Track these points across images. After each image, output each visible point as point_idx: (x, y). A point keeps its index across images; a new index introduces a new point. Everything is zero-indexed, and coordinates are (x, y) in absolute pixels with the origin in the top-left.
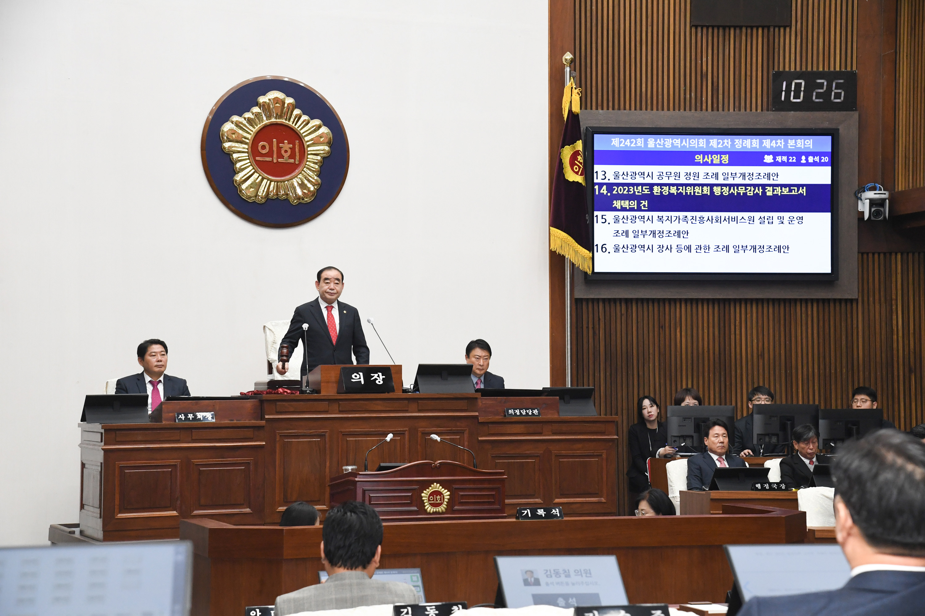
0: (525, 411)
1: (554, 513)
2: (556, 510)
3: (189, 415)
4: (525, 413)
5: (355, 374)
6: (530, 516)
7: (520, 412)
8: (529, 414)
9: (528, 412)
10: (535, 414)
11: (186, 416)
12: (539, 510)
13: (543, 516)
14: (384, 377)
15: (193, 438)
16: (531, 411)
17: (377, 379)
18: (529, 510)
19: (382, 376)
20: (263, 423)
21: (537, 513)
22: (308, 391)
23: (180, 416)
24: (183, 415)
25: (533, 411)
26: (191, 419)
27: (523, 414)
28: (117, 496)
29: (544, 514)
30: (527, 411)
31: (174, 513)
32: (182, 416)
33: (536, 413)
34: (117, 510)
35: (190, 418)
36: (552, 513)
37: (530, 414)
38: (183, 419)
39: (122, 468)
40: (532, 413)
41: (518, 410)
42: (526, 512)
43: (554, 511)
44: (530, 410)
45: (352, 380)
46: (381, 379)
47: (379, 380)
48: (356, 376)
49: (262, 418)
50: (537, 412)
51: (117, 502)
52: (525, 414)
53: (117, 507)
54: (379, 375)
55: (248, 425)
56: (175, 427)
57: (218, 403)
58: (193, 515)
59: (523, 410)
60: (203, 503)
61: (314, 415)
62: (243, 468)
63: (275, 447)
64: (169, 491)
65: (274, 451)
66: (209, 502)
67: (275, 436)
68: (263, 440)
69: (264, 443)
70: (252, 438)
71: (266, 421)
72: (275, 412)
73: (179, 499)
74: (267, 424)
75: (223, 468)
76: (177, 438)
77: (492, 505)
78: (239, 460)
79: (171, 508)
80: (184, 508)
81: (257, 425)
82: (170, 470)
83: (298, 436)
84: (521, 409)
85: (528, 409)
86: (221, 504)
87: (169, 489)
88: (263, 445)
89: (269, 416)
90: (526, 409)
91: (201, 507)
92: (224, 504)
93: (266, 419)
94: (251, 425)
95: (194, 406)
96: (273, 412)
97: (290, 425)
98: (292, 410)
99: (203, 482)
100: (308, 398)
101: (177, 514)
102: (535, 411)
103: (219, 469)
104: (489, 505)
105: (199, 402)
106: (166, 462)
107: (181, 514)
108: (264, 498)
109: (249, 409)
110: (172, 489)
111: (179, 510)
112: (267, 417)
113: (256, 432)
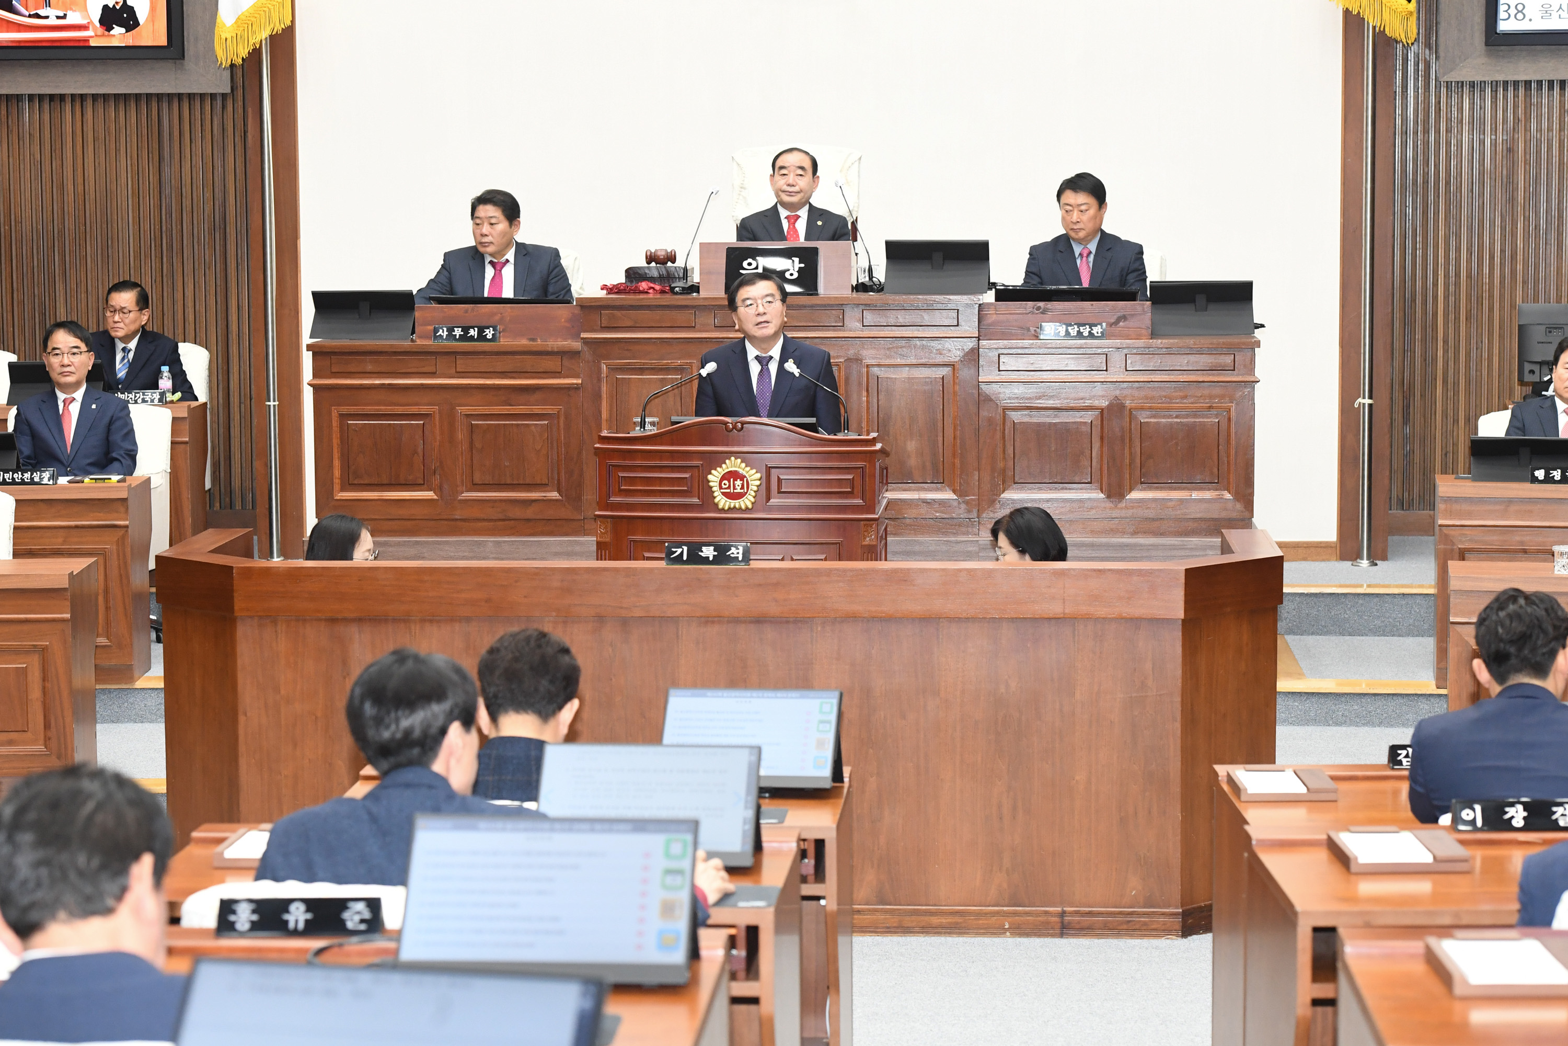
0: (1077, 329)
3: (456, 329)
4: (1075, 332)
5: (750, 260)
6: (685, 558)
7: (1067, 331)
8: (1084, 334)
9: (1082, 331)
10: (1096, 334)
11: (450, 330)
12: (704, 548)
13: (711, 559)
14: (802, 265)
15: (458, 370)
16: (1088, 329)
17: (789, 270)
19: (800, 263)
20: (577, 345)
21: (700, 553)
22: (677, 289)
23: (441, 331)
24: (445, 329)
25: (1092, 330)
26: (457, 337)
27: (1072, 335)
28: (337, 463)
29: (714, 556)
30: (1081, 328)
31: (430, 495)
32: (443, 332)
34: (337, 487)
35: (456, 335)
36: (728, 554)
37: (1086, 334)
38: (445, 337)
39: (343, 417)
40: (1090, 332)
41: (1064, 326)
42: (679, 550)
44: (1088, 327)
45: (741, 271)
46: (797, 269)
47: (792, 272)
48: (750, 264)
49: (576, 336)
50: (1100, 330)
51: (337, 473)
52: (1075, 334)
53: (337, 481)
54: (793, 261)
55: (550, 350)
56: (426, 350)
57: (509, 310)
58: (460, 500)
59: (1073, 327)
60: (477, 479)
61: (668, 333)
62: (546, 422)
63: (600, 388)
64: (422, 458)
65: (598, 396)
66: (488, 479)
67: (600, 369)
68: (577, 377)
69: (580, 381)
70: (560, 373)
71: (584, 343)
72: (599, 328)
73: (437, 472)
74: (586, 349)
75: (511, 422)
76: (432, 369)
77: (846, 498)
78: (537, 409)
79: (425, 486)
80: (446, 486)
81: (566, 349)
82: (422, 422)
83: (641, 371)
84: (1071, 325)
85: (1084, 325)
86: (508, 482)
87: (421, 454)
88: (577, 384)
89: (588, 333)
90: (1079, 325)
91: (476, 487)
92: (514, 483)
93: (583, 339)
94: (556, 350)
95: (467, 314)
96: (595, 328)
97: (627, 350)
98: (629, 324)
99: (478, 445)
100: (658, 304)
101: (435, 497)
102: (1097, 328)
103: (504, 424)
104: (841, 498)
105: (478, 307)
106: (414, 410)
107: (441, 497)
108: (581, 475)
109: (563, 320)
110: (425, 453)
111: (439, 490)
112: (583, 335)
113: (566, 362)
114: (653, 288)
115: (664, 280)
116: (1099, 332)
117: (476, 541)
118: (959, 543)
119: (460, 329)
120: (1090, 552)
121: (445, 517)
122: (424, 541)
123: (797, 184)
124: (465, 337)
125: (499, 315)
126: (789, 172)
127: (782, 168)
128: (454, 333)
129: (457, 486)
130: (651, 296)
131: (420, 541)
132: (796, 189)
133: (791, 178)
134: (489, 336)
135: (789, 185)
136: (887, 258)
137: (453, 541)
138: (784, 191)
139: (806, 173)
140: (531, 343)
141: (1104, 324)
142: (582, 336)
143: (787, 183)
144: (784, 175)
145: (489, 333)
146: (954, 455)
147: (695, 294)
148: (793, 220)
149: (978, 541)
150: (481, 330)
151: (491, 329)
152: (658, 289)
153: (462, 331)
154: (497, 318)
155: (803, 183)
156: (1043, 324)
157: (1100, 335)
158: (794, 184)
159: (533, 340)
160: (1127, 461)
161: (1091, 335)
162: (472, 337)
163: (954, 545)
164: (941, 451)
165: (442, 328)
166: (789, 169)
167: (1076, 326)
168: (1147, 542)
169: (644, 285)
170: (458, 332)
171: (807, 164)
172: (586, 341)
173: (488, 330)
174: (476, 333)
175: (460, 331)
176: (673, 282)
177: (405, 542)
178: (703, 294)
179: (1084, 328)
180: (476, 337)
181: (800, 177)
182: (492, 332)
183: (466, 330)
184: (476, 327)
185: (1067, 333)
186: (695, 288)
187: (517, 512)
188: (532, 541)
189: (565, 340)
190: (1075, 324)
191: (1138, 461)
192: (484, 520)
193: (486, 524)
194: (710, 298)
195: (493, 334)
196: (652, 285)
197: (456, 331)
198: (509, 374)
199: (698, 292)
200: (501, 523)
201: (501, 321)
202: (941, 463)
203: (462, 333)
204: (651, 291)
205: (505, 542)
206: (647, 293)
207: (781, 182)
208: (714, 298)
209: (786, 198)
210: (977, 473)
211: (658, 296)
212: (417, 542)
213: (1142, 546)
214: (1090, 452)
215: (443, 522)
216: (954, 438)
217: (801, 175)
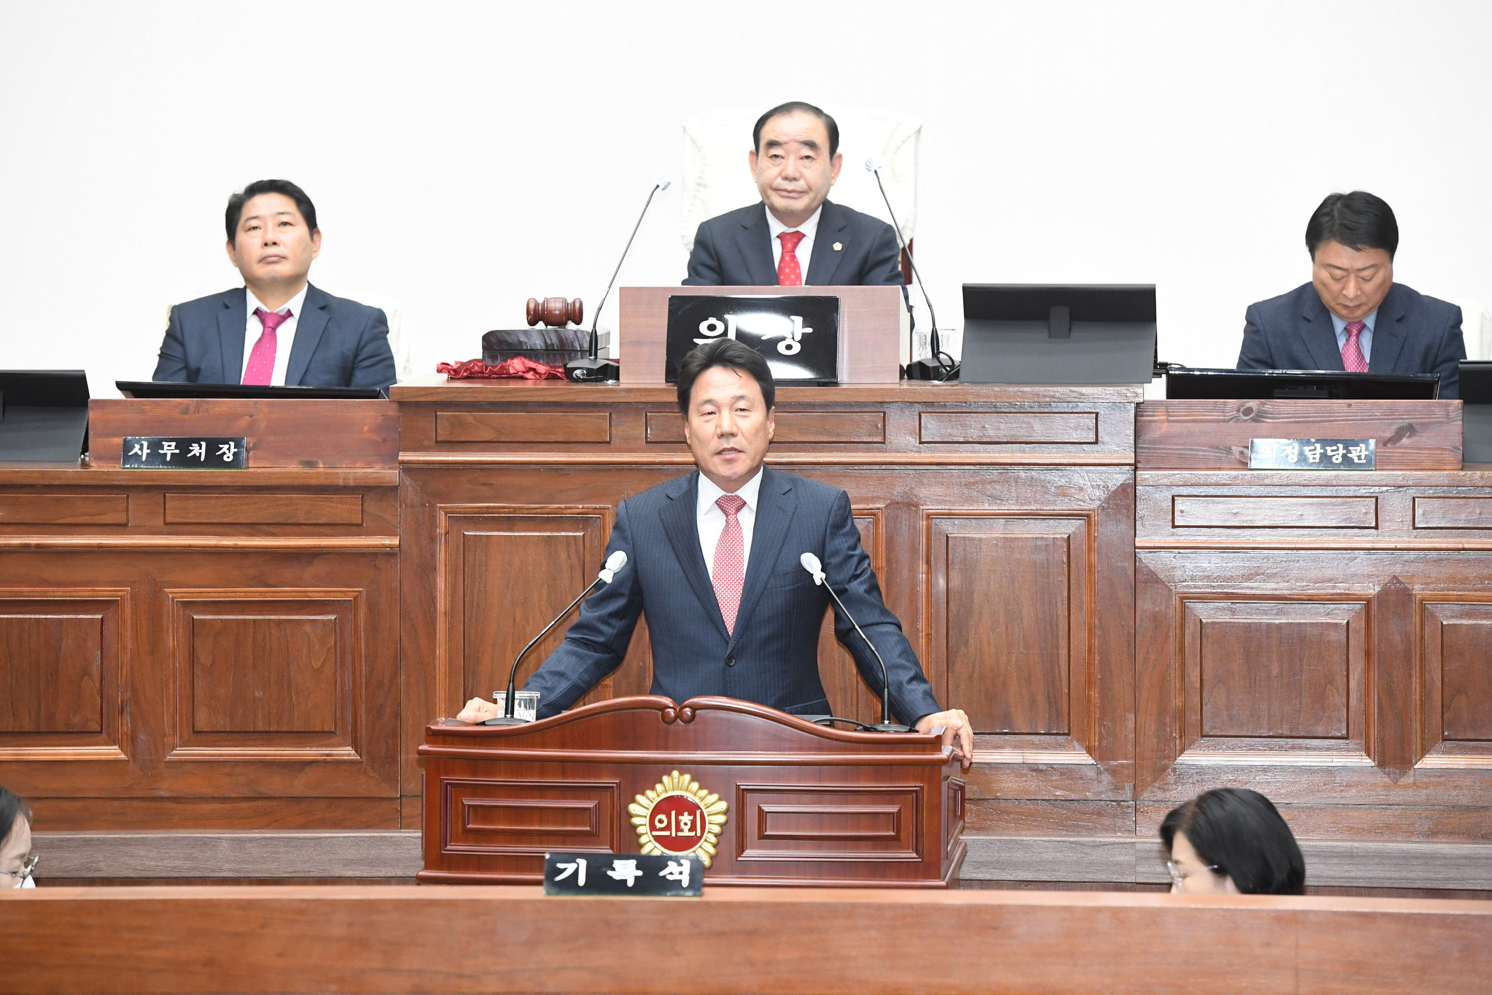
0: (1320, 450)
1: (671, 873)
2: (680, 865)
3: (165, 444)
4: (1318, 456)
5: (712, 320)
6: (582, 881)
7: (1301, 453)
8: (1334, 460)
9: (1329, 453)
10: (1356, 461)
11: (155, 446)
12: (617, 863)
13: (630, 883)
14: (809, 330)
15: (169, 520)
16: (1341, 451)
17: (784, 339)
18: (583, 863)
19: (804, 326)
20: (391, 475)
21: (610, 873)
22: (578, 372)
23: (137, 446)
24: (145, 444)
25: (1350, 452)
26: (168, 458)
27: (1311, 461)
29: (637, 878)
30: (1329, 449)
31: (112, 752)
32: (141, 449)
33: (1359, 457)
35: (166, 454)
36: (662, 874)
38: (144, 458)
40: (1344, 456)
41: (1296, 445)
42: (570, 868)
43: (672, 866)
44: (1341, 446)
46: (798, 337)
47: (789, 341)
48: (712, 328)
50: (1364, 453)
52: (1317, 460)
54: (792, 321)
55: (341, 482)
56: (108, 483)
57: (266, 409)
58: (170, 762)
59: (1312, 448)
60: (203, 720)
61: (561, 454)
62: (333, 617)
63: (433, 555)
64: (98, 684)
65: (428, 569)
66: (222, 722)
67: (433, 518)
68: (390, 533)
69: (396, 541)
70: (360, 525)
71: (404, 470)
72: (433, 443)
73: (128, 709)
74: (408, 481)
75: (267, 617)
76: (120, 518)
77: (886, 848)
78: (316, 593)
79: (104, 735)
80: (142, 736)
81: (371, 482)
82: (100, 617)
83: (510, 522)
84: (1308, 443)
85: (1334, 442)
86: (261, 727)
87: (97, 677)
88: (391, 547)
89: (413, 453)
90: (1325, 442)
91: (199, 736)
92: (271, 730)
93: (402, 463)
94: (351, 483)
95: (186, 417)
96: (426, 443)
97: (484, 484)
98: (487, 435)
99: (204, 658)
100: (541, 399)
101: (123, 756)
102: (1358, 449)
103: (254, 621)
104: (875, 848)
105: (208, 402)
106: (83, 593)
107: (133, 755)
108: (397, 715)
109: (366, 428)
110: (105, 675)
111: (130, 743)
112: (404, 456)
113: (372, 507)
114: (534, 370)
115: (554, 355)
116: (1363, 457)
117: (198, 839)
118: (1098, 846)
119: (173, 444)
120: (1346, 867)
121: (140, 793)
122: (98, 839)
123: (802, 176)
124: (182, 459)
125: (247, 418)
126: (787, 152)
127: (772, 144)
128: (161, 452)
129: (165, 736)
130: (529, 385)
131: (91, 840)
132: (801, 185)
133: (791, 166)
134: (228, 458)
135: (786, 178)
136: (966, 317)
137: (154, 839)
138: (776, 190)
139: (818, 155)
140: (307, 470)
141: (1372, 442)
142: (400, 458)
143: (784, 174)
144: (776, 156)
145: (228, 452)
146: (1089, 683)
147: (610, 382)
148: (793, 240)
149: (1134, 843)
150: (213, 445)
151: (232, 444)
152: (543, 372)
153: (176, 448)
154: (243, 423)
155: (812, 172)
156: (1255, 440)
157: (1364, 461)
158: (797, 175)
159: (310, 464)
160: (1416, 697)
161: (1347, 462)
162: (196, 458)
163: (1089, 851)
164: (1064, 673)
165: (139, 442)
166: (786, 146)
167: (1318, 446)
168: (1456, 852)
169: (517, 365)
170: (169, 449)
171: (820, 136)
172: (408, 468)
173: (227, 446)
174: (203, 451)
175: (173, 447)
176: (571, 360)
177: (62, 840)
178: (627, 380)
179: (1335, 448)
180: (202, 459)
181: (806, 161)
182: (233, 450)
183: (184, 445)
184: (203, 440)
185: (1302, 458)
186: (610, 371)
187: (276, 784)
188: (305, 838)
189: (370, 465)
190: (1318, 441)
191: (1437, 696)
192: (213, 799)
193: (216, 806)
194: (638, 389)
195: (234, 454)
196: (532, 364)
197: (166, 447)
198: (264, 528)
199: (617, 378)
200: (245, 805)
201: (251, 429)
202: (1065, 698)
203: (177, 451)
204: (530, 375)
205: (251, 840)
206: (522, 378)
207: (772, 171)
208: (645, 390)
209: (779, 201)
210: (1133, 716)
211: (543, 385)
212: (85, 840)
213: (1445, 858)
214: (1345, 680)
215: (135, 803)
216: (1090, 650)
217: (808, 157)
